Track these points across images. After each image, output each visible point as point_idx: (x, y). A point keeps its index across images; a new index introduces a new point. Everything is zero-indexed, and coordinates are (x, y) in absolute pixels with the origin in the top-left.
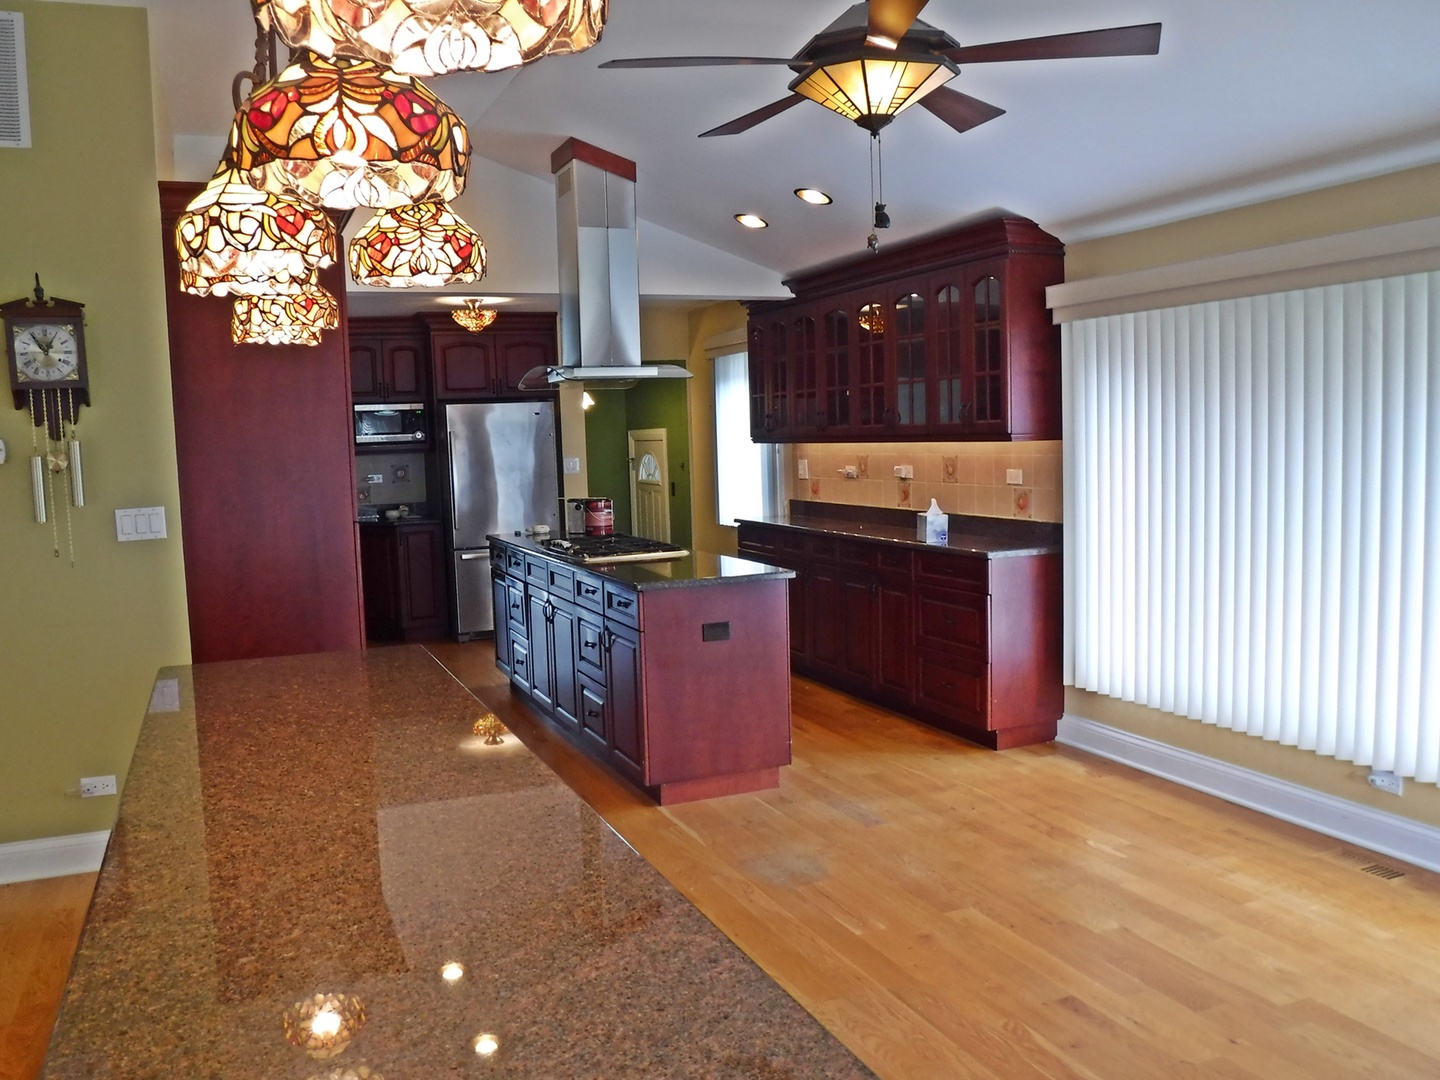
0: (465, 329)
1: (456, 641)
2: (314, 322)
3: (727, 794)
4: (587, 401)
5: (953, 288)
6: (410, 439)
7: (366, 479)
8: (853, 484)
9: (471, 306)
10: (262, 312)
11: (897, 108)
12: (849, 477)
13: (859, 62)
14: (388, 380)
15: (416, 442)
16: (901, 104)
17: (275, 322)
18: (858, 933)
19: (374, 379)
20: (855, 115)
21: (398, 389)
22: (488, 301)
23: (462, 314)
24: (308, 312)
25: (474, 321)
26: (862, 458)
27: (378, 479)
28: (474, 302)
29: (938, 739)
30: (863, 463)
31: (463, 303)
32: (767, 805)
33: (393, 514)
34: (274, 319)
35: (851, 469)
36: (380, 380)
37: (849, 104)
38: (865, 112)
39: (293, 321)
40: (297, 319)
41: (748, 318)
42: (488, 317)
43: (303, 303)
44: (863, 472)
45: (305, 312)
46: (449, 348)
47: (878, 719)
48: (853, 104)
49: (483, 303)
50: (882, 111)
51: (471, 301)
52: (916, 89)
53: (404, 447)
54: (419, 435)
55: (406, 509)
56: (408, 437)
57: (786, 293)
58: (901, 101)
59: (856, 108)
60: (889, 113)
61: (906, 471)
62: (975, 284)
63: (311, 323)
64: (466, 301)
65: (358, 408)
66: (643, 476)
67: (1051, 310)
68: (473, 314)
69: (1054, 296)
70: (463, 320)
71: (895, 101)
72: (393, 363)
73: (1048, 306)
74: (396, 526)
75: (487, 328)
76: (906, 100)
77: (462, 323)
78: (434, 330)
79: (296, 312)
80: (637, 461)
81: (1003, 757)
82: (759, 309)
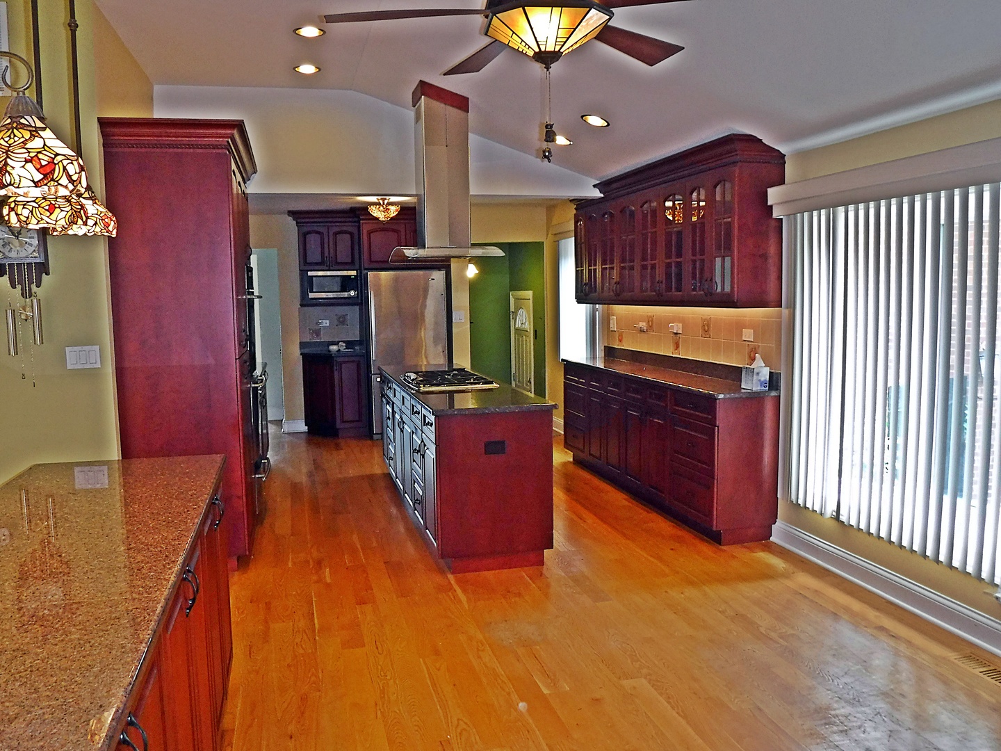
0: (377, 219)
1: (371, 438)
2: (56, 221)
3: (503, 568)
4: (472, 271)
5: (701, 189)
6: (346, 296)
7: (318, 323)
8: (643, 334)
9: (382, 203)
10: (17, 214)
11: (563, 46)
12: (642, 331)
13: (521, 8)
14: (332, 254)
15: (350, 298)
16: (565, 42)
17: (26, 222)
18: (546, 691)
19: (323, 253)
20: (531, 53)
21: (339, 261)
22: (393, 199)
23: (374, 209)
24: (51, 214)
25: (383, 213)
26: (650, 316)
27: (326, 323)
28: (384, 200)
29: (680, 533)
30: (650, 320)
31: (377, 201)
32: (528, 579)
33: (334, 348)
34: (25, 219)
35: (643, 325)
36: (326, 254)
37: (523, 44)
38: (537, 50)
39: (39, 221)
40: (42, 219)
41: (575, 212)
42: (393, 211)
43: (47, 208)
44: (650, 327)
45: (48, 214)
46: (372, 232)
47: (641, 513)
48: (526, 44)
49: (390, 201)
50: (550, 48)
51: (381, 199)
52: (575, 29)
53: (343, 301)
54: (352, 293)
55: (344, 344)
56: (346, 294)
57: (597, 194)
58: (565, 40)
59: (529, 47)
60: (557, 49)
61: (677, 327)
62: (715, 187)
63: (54, 222)
64: (378, 199)
65: (310, 274)
66: (518, 325)
67: (771, 207)
68: (382, 208)
69: (774, 195)
70: (376, 212)
71: (558, 40)
72: (336, 243)
73: (769, 203)
74: (333, 357)
75: (392, 219)
76: (568, 39)
77: (375, 215)
78: (363, 219)
79: (41, 214)
80: (515, 313)
81: (724, 551)
82: (582, 205)
